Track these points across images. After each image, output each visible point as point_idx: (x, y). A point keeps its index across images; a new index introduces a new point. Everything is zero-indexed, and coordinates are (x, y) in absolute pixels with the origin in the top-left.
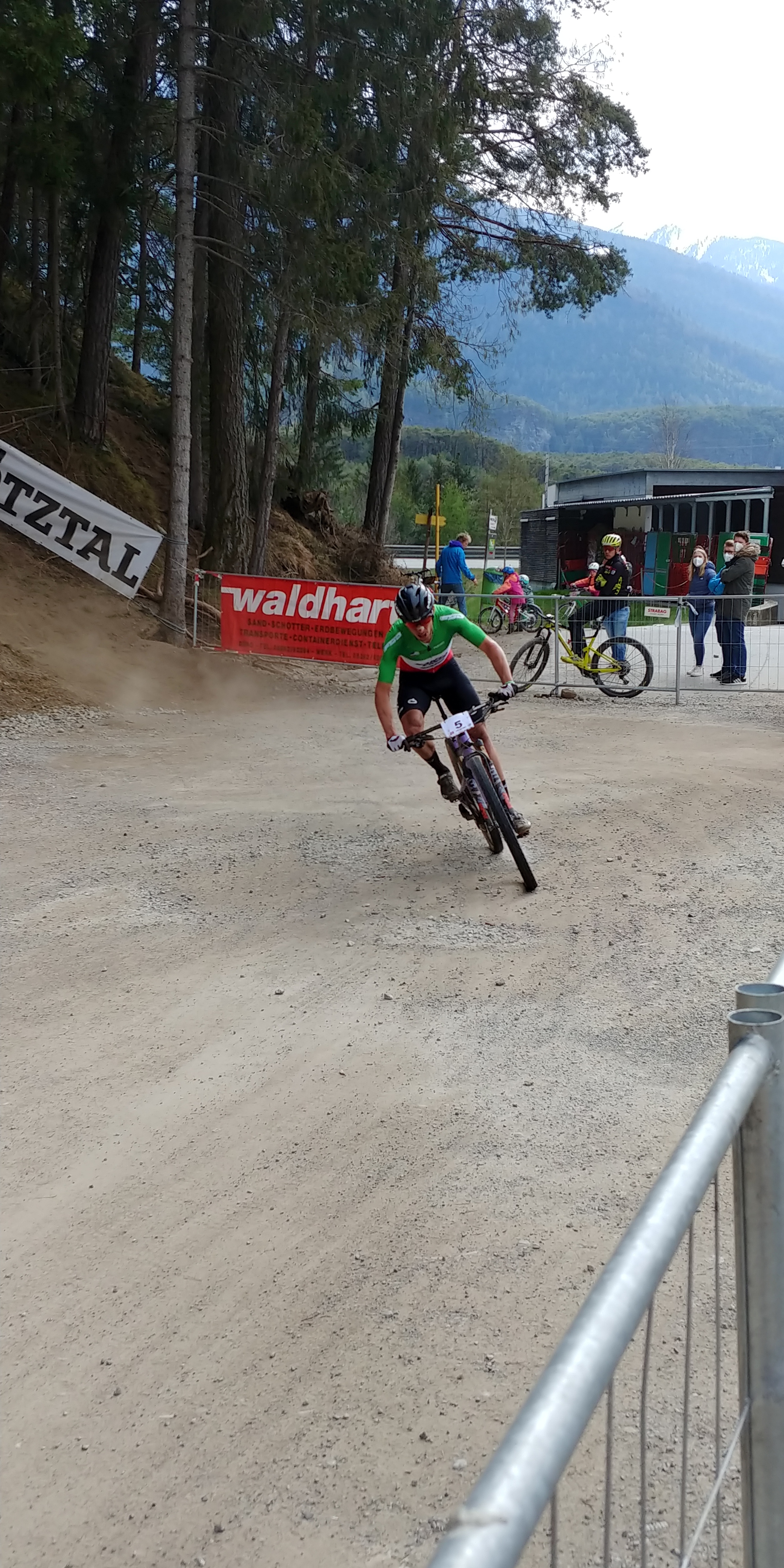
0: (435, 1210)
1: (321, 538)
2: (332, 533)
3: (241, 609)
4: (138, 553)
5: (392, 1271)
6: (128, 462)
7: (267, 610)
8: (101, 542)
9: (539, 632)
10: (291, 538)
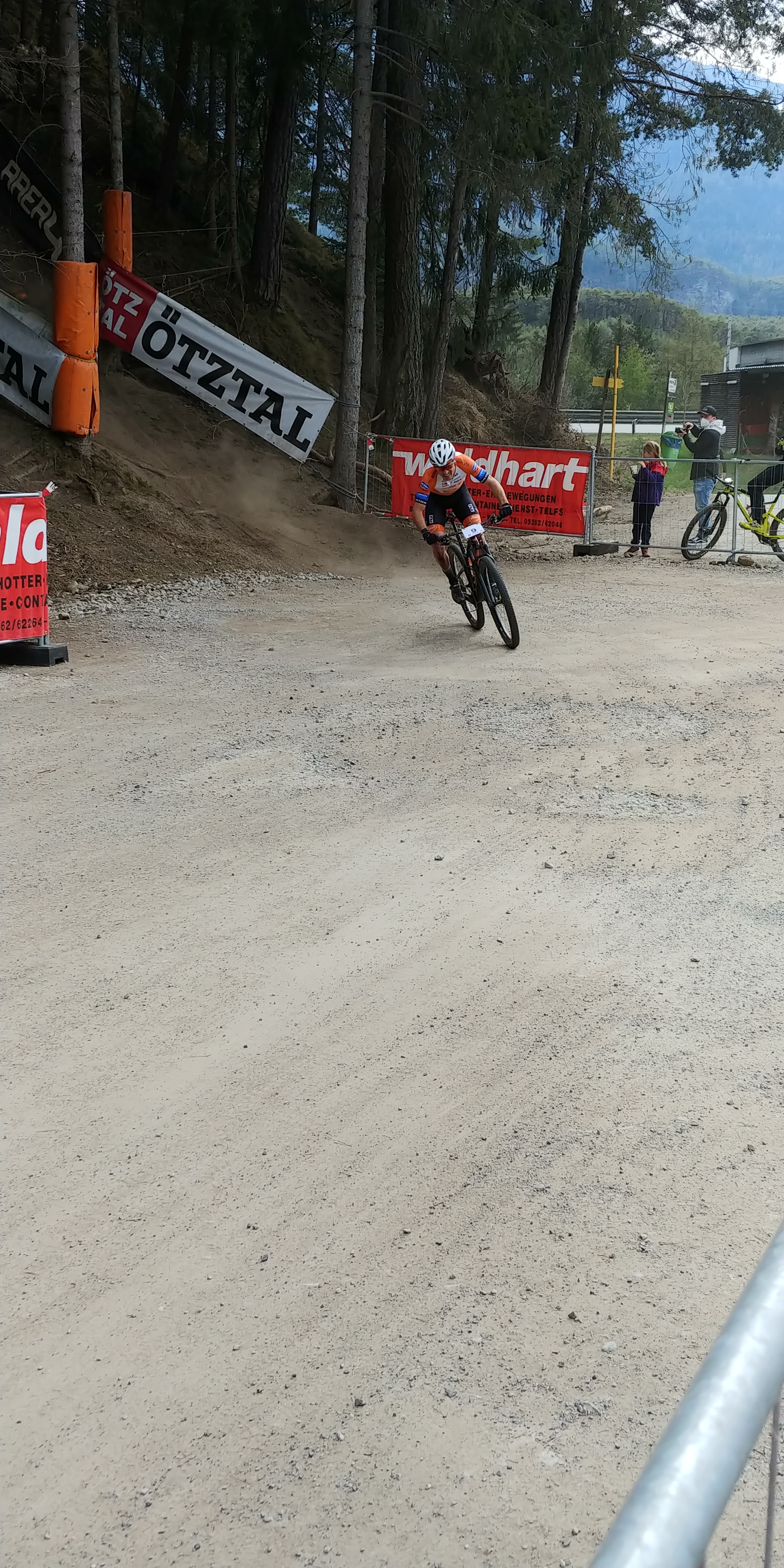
0: (590, 1082)
1: (495, 401)
2: (506, 396)
3: (412, 474)
4: (310, 416)
5: (545, 1143)
6: (302, 323)
8: (273, 405)
9: (717, 497)
10: (465, 401)
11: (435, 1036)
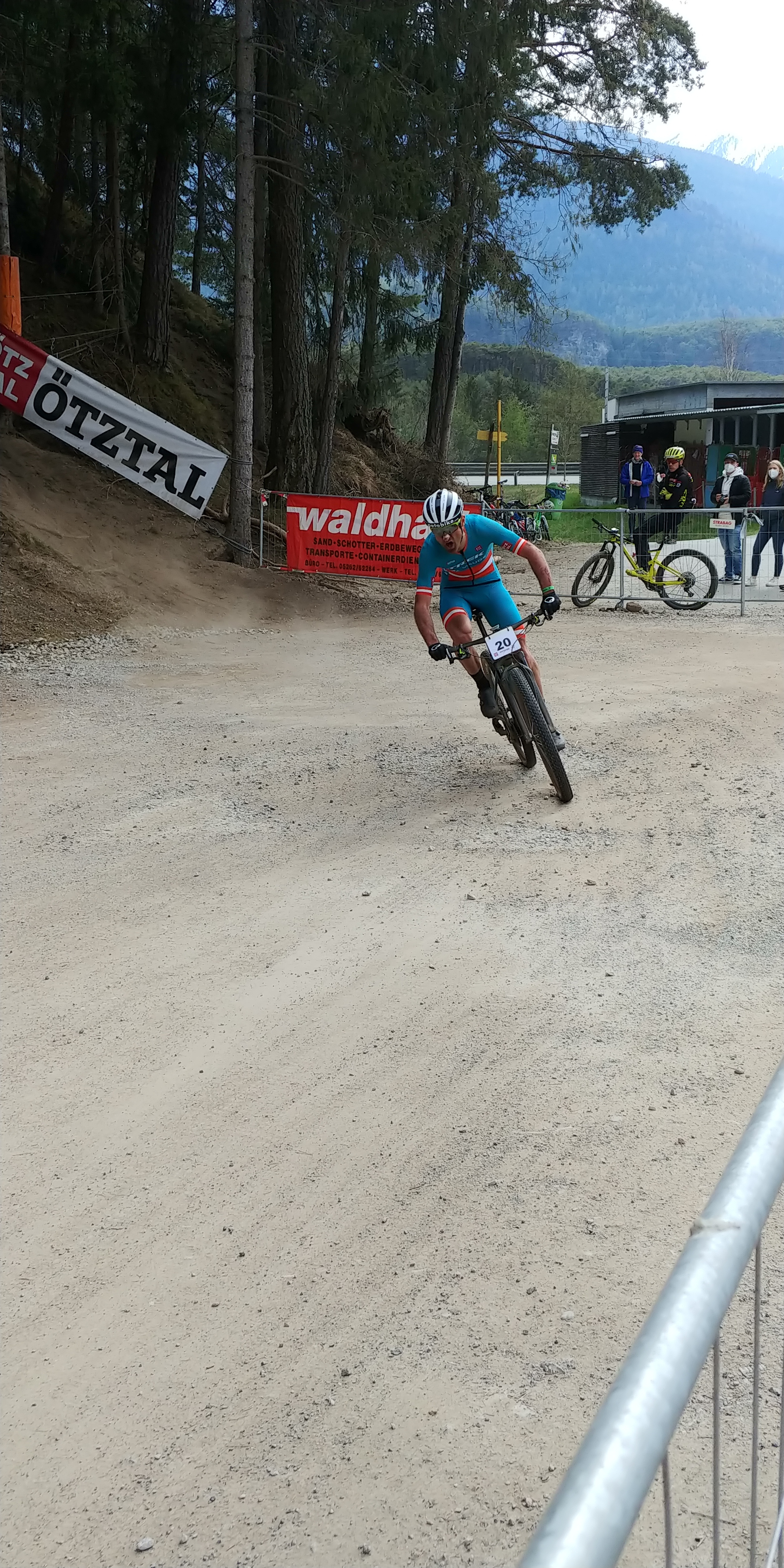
1: (382, 455)
2: (394, 452)
3: (306, 529)
4: (204, 474)
6: (191, 383)
7: (332, 528)
8: (167, 463)
9: (604, 545)
10: (353, 457)
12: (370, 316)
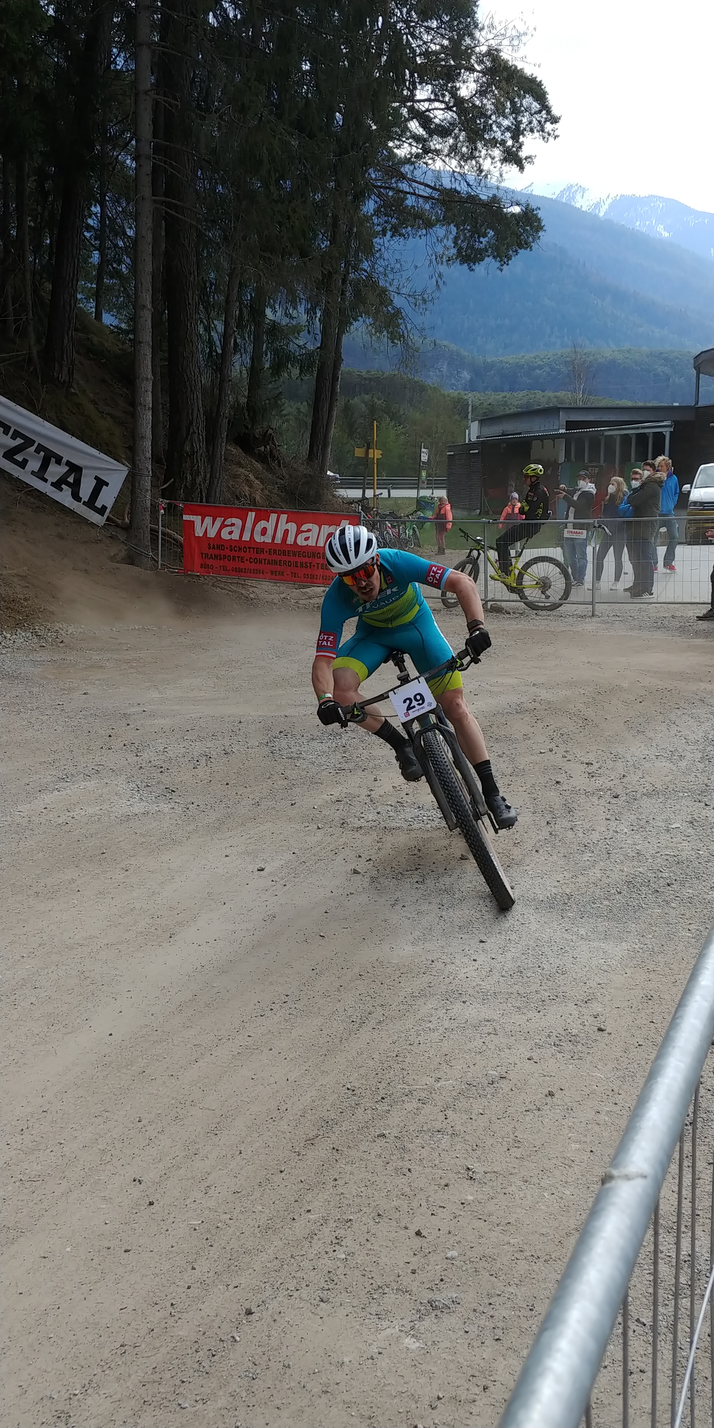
0: (413, 1048)
1: (269, 469)
2: (279, 466)
3: (201, 535)
4: (107, 484)
5: (380, 1098)
6: (95, 403)
7: (225, 535)
8: (73, 475)
9: (470, 553)
10: (243, 470)
11: (275, 1017)
12: (257, 342)
